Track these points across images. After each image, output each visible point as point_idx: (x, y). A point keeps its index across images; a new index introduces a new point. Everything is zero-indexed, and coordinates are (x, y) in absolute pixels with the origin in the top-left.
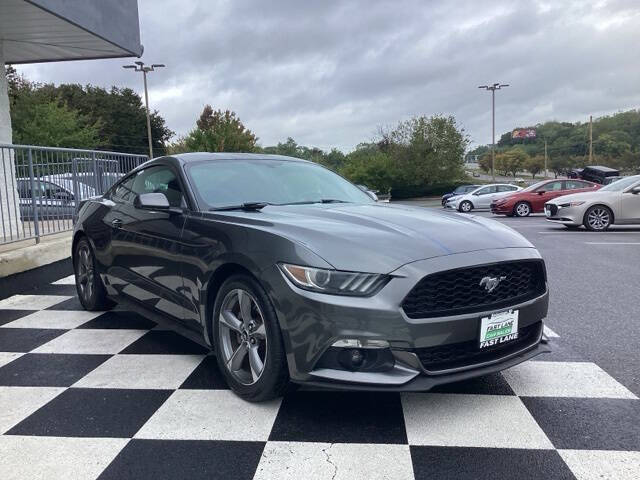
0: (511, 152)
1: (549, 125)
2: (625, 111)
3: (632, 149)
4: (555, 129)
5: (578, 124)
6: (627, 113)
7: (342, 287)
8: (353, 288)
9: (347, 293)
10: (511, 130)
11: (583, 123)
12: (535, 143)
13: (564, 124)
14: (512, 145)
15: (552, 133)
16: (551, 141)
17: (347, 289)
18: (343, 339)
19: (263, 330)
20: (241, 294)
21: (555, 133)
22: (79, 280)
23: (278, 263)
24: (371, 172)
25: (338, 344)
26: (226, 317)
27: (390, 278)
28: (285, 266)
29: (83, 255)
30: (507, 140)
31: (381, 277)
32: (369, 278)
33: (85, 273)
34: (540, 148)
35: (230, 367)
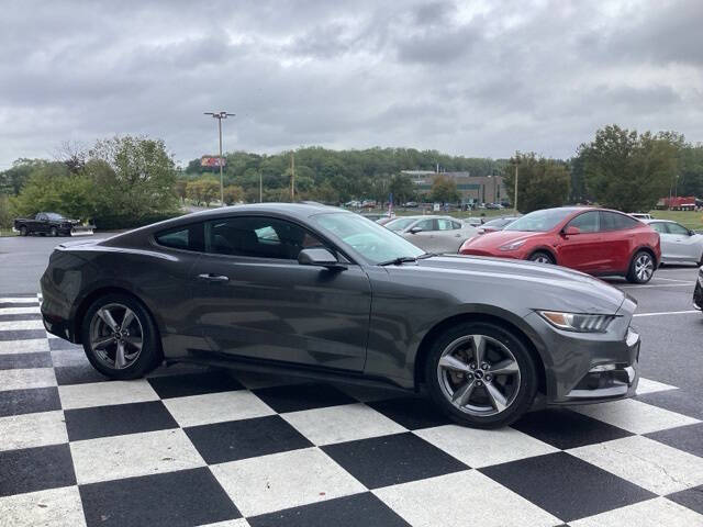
0: (204, 181)
1: (238, 155)
2: (306, 147)
3: (316, 184)
4: (244, 160)
5: (265, 155)
6: (309, 150)
7: (582, 326)
8: (590, 327)
9: (586, 330)
11: (269, 155)
12: (225, 172)
13: (251, 155)
14: (201, 173)
15: (241, 163)
16: (241, 172)
17: (586, 328)
18: (595, 366)
19: (514, 367)
20: (478, 339)
21: (244, 164)
22: (94, 346)
23: (535, 310)
24: (66, 197)
25: (593, 370)
26: (447, 360)
27: (613, 317)
28: (542, 313)
29: (106, 317)
30: (195, 167)
31: (607, 316)
32: (599, 318)
33: (109, 336)
34: (231, 178)
35: (457, 404)
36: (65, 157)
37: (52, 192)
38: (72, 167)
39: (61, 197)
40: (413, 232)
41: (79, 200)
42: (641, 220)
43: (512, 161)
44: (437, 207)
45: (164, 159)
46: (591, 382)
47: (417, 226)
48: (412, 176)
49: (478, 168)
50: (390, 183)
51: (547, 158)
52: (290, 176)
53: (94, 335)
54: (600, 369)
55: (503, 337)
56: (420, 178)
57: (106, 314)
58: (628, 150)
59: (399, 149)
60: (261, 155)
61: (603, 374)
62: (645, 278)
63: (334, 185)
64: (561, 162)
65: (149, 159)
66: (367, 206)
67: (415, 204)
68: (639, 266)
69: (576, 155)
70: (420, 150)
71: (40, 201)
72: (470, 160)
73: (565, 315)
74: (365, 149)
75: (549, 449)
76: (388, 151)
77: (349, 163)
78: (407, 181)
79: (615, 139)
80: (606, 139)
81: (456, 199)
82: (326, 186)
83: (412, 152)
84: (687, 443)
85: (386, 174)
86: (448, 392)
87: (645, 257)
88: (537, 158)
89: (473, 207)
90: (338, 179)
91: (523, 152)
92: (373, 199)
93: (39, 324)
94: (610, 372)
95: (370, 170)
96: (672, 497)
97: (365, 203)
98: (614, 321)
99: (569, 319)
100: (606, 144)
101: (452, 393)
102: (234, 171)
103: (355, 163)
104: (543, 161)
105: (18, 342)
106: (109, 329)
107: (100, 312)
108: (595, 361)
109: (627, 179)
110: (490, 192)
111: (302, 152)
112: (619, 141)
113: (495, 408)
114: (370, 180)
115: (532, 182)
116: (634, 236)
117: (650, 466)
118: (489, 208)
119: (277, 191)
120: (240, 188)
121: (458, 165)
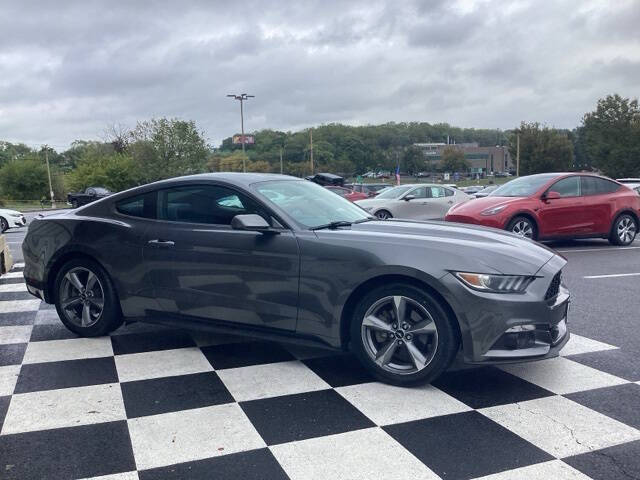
0: (235, 157)
1: (266, 133)
3: (335, 157)
4: (271, 137)
5: (289, 133)
7: (500, 287)
8: (508, 288)
9: (504, 291)
10: (231, 136)
11: (293, 132)
12: (254, 149)
14: (233, 150)
15: (268, 141)
16: (268, 148)
17: (504, 289)
18: (512, 326)
19: (431, 327)
20: (398, 300)
21: (270, 141)
22: (64, 306)
23: (451, 272)
24: (111, 174)
25: (509, 330)
26: (370, 320)
27: (533, 278)
28: (458, 274)
29: (73, 279)
30: (228, 145)
31: (527, 278)
32: (518, 280)
33: (77, 297)
34: (259, 154)
35: (380, 362)
36: (111, 139)
37: (100, 170)
38: (118, 147)
39: (107, 174)
40: (407, 200)
41: (122, 176)
42: (626, 185)
43: (516, 131)
44: (447, 176)
45: (195, 138)
46: (509, 342)
47: (411, 193)
48: (423, 148)
49: (486, 139)
50: (404, 155)
51: (550, 128)
52: (309, 151)
53: (64, 296)
54: (517, 329)
55: (421, 298)
56: (432, 150)
57: (73, 277)
58: (629, 118)
59: (412, 123)
60: (285, 132)
61: (521, 334)
62: (628, 240)
63: (351, 158)
64: (567, 131)
65: (183, 138)
66: (381, 177)
67: (426, 174)
68: (621, 228)
69: (581, 125)
70: (432, 124)
71: (89, 177)
72: (480, 132)
73: (480, 276)
74: (380, 124)
75: (463, 408)
76: (402, 126)
77: (366, 138)
78: (419, 152)
79: (616, 107)
80: (607, 108)
81: (465, 168)
82: (344, 160)
83: (425, 125)
84: (605, 405)
85: (400, 147)
86: (372, 350)
87: (628, 220)
88: (541, 128)
89: (482, 176)
90: (355, 153)
91: (528, 122)
92: (388, 170)
93: (23, 287)
94: (531, 332)
95: (385, 144)
96: (569, 461)
97: (380, 174)
98: (534, 282)
99: (484, 280)
100: (607, 113)
101: (375, 351)
102: (262, 147)
103: (371, 138)
104: (546, 131)
105: (14, 303)
106: (77, 291)
107: (68, 276)
108: (513, 321)
109: (628, 146)
110: (498, 160)
111: (322, 129)
112: (620, 110)
113: (415, 367)
114: (384, 154)
115: (536, 150)
116: (615, 199)
117: (559, 427)
118: (497, 176)
119: (299, 165)
120: (267, 163)
121: (469, 136)
